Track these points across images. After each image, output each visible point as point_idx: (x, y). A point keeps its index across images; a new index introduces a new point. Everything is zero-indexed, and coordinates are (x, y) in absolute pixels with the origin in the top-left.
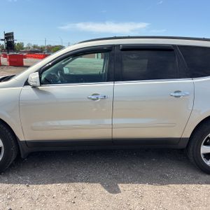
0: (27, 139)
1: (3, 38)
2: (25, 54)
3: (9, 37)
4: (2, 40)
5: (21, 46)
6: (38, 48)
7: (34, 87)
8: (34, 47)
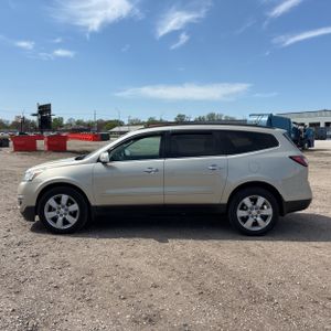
0: (97, 204)
1: (36, 111)
2: (64, 134)
3: (44, 110)
4: (34, 115)
5: (59, 122)
6: (84, 124)
7: (104, 163)
8: (79, 123)
